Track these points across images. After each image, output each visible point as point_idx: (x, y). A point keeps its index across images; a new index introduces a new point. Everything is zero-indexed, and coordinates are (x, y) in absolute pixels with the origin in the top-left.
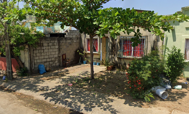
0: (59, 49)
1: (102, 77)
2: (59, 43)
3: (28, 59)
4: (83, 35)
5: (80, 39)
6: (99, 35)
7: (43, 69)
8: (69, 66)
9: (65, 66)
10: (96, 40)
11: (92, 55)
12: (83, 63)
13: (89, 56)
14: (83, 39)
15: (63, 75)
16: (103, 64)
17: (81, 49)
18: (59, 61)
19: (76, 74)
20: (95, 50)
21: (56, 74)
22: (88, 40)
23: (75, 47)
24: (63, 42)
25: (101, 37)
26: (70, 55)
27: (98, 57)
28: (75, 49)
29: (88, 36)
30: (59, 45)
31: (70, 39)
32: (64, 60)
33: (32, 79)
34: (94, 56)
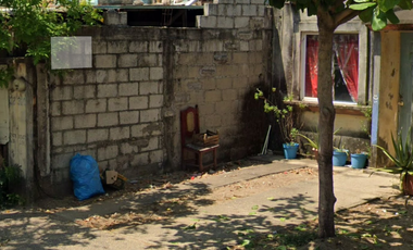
0: (169, 85)
1: (378, 225)
2: (168, 53)
3: (23, 129)
4: (284, 17)
5: (272, 34)
6: (366, 16)
7: (88, 180)
8: (213, 168)
9: (193, 165)
10: (352, 39)
11: (329, 114)
13: (313, 119)
14: (285, 33)
15: (183, 211)
16: (381, 161)
17: (274, 84)
18: (166, 142)
19: (246, 210)
20: (343, 93)
21: (152, 205)
22: (310, 40)
23: (244, 73)
24: (187, 48)
25: (378, 24)
26: (219, 116)
27: (358, 125)
28: (242, 86)
29: (310, 23)
30: (169, 66)
31: (223, 35)
32: (191, 136)
33: (39, 223)
34: (340, 123)
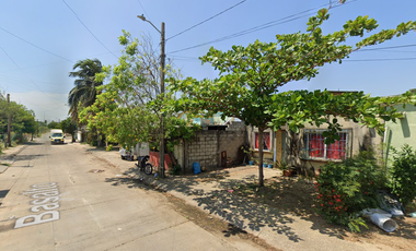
0: (218, 145)
1: (276, 184)
2: (218, 137)
3: (181, 156)
4: (249, 128)
5: (246, 132)
6: (272, 127)
7: (197, 169)
8: (230, 167)
9: (225, 166)
10: (268, 133)
11: (262, 154)
12: (248, 164)
13: (258, 155)
14: (249, 133)
15: (222, 178)
16: (277, 167)
17: (247, 145)
18: (217, 160)
19: (239, 178)
20: (266, 148)
21: (214, 176)
22: (256, 134)
23: (238, 142)
24: (223, 136)
25: (275, 130)
26: (232, 153)
27: (270, 156)
28: (238, 146)
29: (256, 129)
30: (218, 140)
31: (233, 132)
32: (224, 158)
33: (184, 180)
34: (265, 156)
